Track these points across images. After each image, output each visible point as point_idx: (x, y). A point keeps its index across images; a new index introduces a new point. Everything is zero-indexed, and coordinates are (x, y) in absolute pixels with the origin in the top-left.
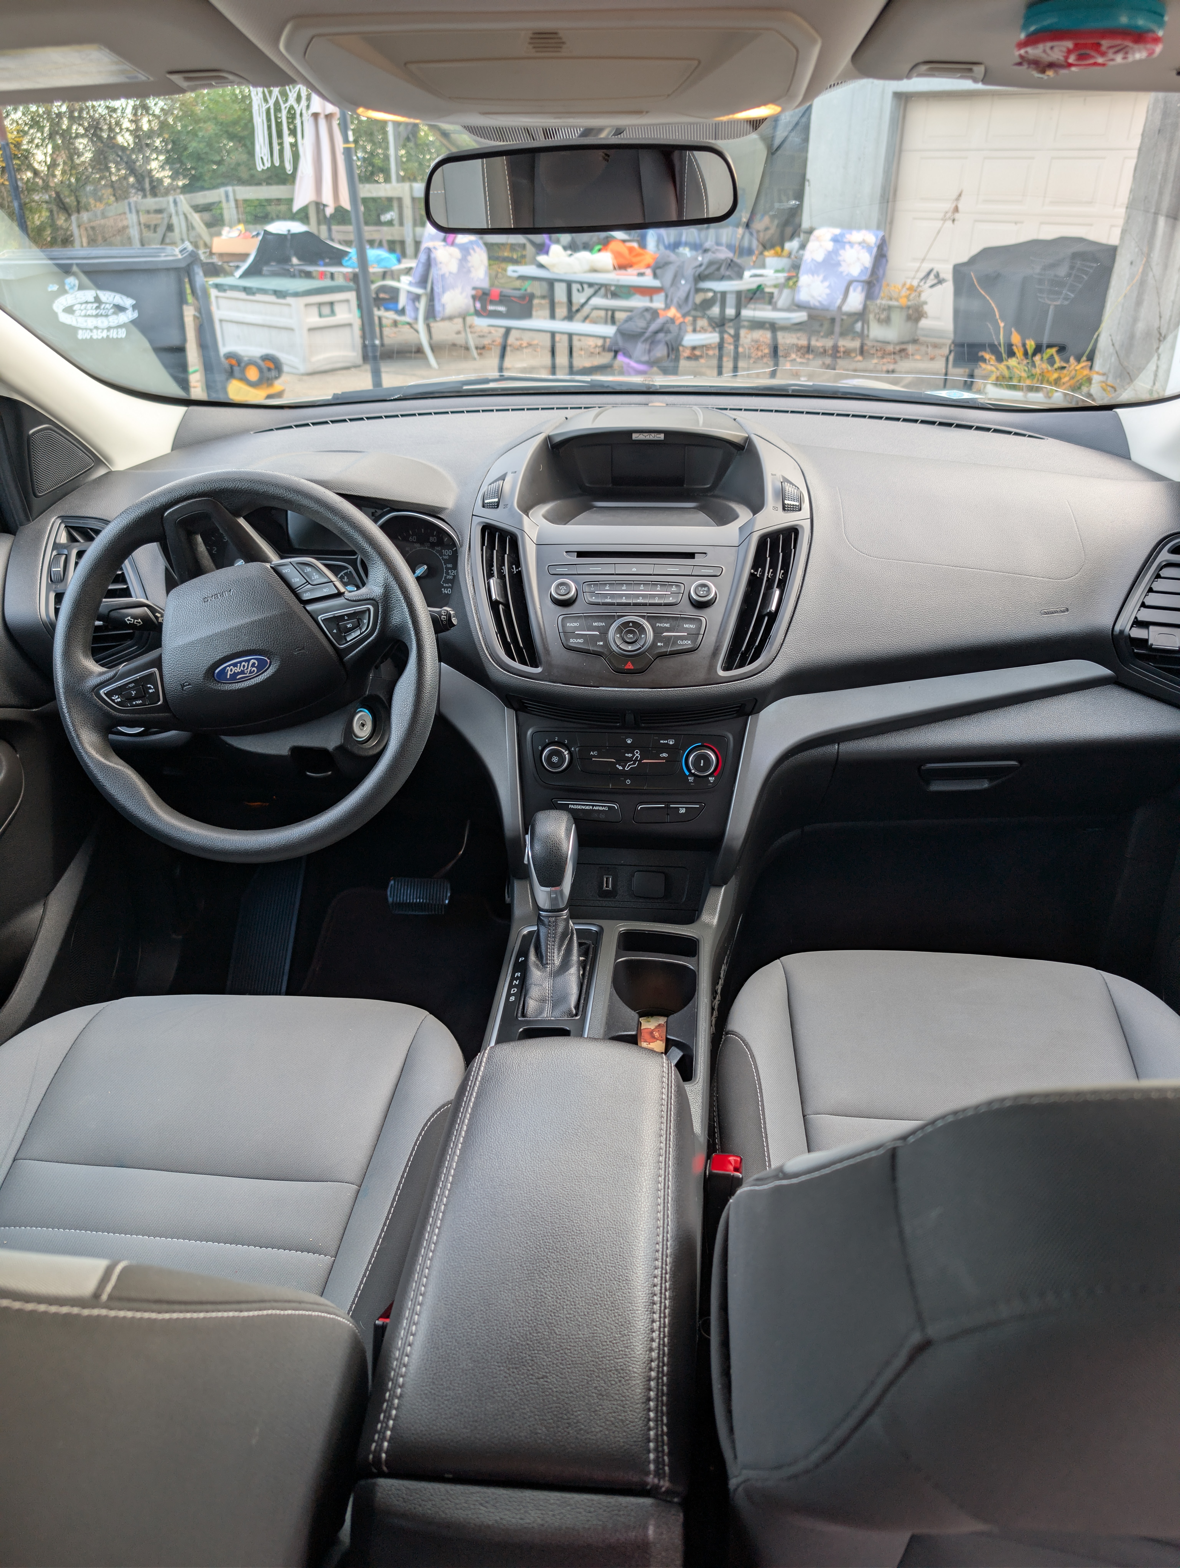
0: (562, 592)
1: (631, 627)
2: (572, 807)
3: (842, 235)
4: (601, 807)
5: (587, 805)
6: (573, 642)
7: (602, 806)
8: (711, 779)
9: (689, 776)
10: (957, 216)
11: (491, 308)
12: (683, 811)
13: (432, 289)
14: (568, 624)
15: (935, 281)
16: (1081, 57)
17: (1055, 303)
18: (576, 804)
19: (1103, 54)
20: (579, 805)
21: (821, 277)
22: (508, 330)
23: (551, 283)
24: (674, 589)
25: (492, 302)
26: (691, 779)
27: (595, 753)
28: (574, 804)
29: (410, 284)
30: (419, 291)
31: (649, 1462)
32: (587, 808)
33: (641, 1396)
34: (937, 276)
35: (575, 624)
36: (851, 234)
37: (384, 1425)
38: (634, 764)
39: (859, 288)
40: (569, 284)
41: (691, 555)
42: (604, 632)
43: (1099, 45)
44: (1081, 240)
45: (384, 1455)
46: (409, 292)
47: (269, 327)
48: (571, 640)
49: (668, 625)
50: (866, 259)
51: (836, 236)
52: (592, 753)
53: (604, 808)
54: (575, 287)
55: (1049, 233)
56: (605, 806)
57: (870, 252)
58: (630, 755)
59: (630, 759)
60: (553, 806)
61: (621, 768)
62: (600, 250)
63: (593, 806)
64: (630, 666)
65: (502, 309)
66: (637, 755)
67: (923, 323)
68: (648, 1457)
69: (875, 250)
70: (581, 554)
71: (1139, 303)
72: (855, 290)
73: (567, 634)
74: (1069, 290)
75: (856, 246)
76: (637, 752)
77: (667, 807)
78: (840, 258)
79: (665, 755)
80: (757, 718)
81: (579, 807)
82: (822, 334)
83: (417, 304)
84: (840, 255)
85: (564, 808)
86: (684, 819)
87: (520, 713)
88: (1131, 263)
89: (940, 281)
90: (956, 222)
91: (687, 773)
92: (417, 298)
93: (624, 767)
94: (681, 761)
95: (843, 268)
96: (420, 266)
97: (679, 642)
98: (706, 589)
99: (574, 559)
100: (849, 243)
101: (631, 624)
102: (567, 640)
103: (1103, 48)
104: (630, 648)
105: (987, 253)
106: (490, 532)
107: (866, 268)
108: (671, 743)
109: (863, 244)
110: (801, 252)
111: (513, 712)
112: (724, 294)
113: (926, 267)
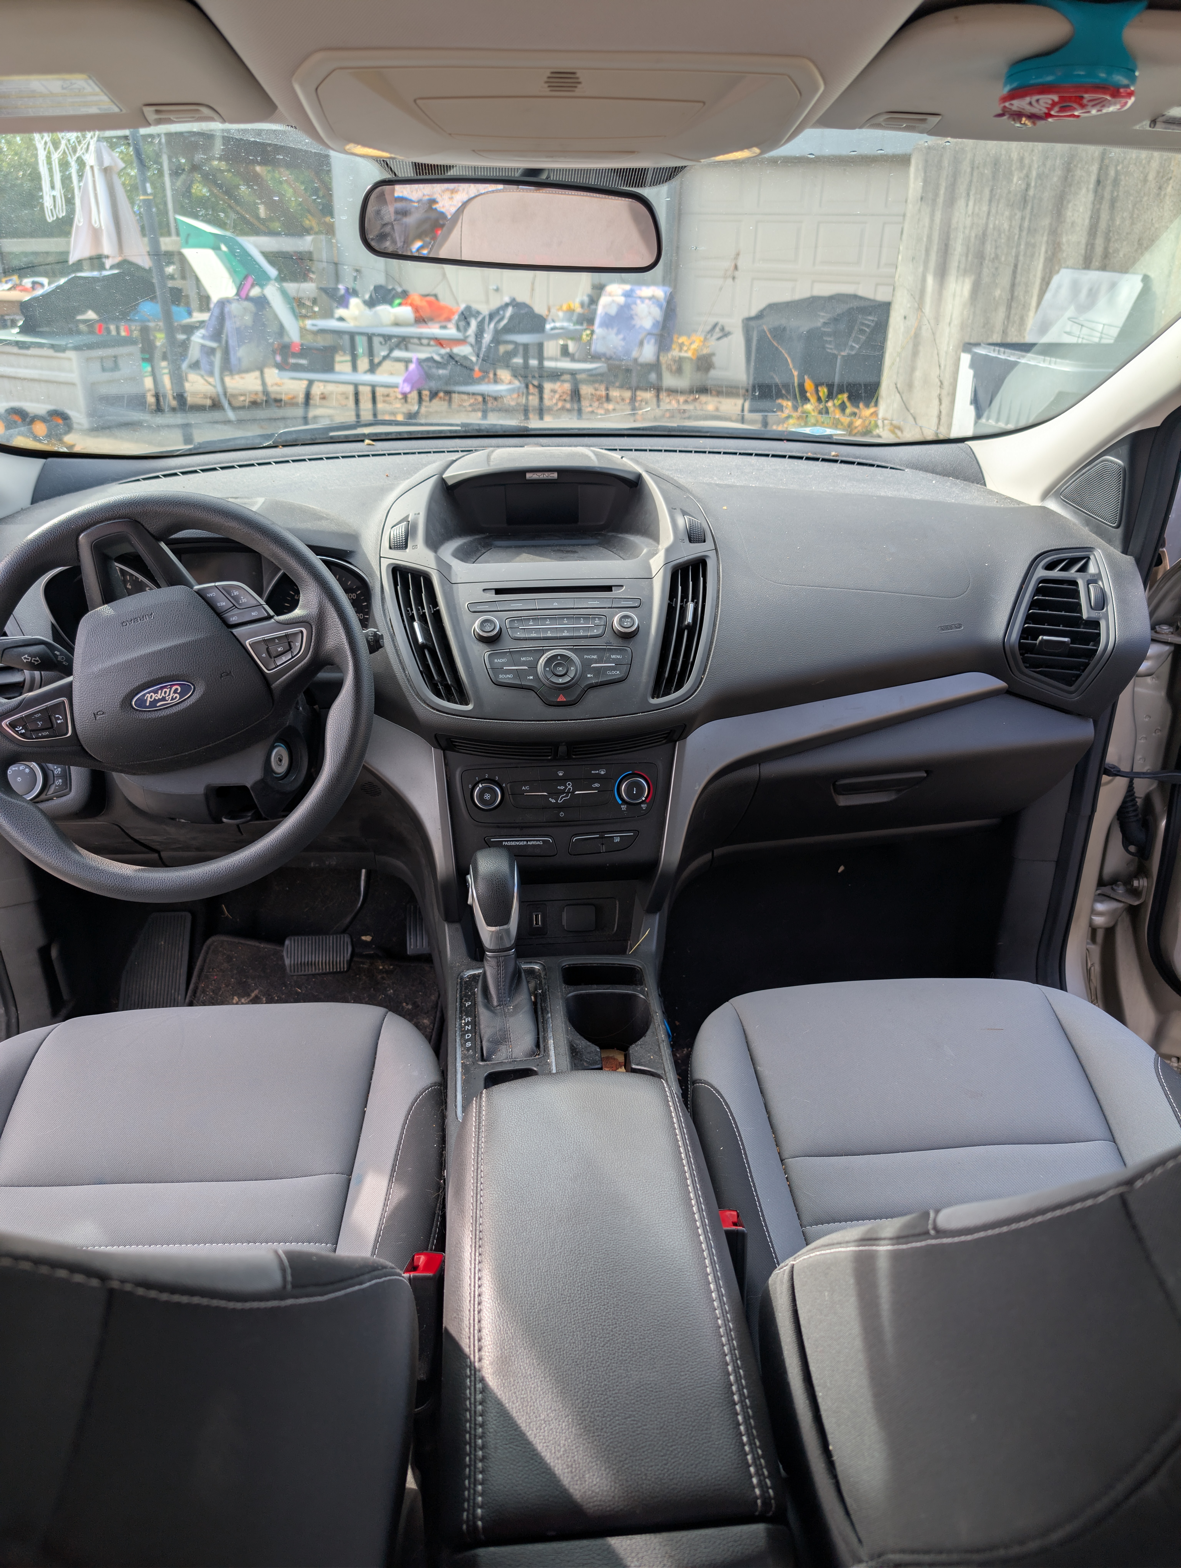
0: (488, 629)
1: (559, 660)
2: (506, 843)
3: (632, 291)
4: (535, 841)
5: (521, 841)
6: (503, 678)
7: (537, 840)
8: (644, 806)
9: (622, 804)
10: (737, 274)
11: (292, 361)
12: (617, 840)
13: (227, 342)
14: (496, 661)
15: (720, 334)
16: (1062, 109)
17: (843, 354)
18: (510, 841)
19: (1083, 106)
20: (513, 841)
21: (615, 330)
22: (311, 383)
23: (352, 335)
24: (597, 621)
25: (295, 355)
26: (624, 807)
27: (527, 788)
28: (507, 841)
29: (204, 337)
30: (214, 345)
31: (754, 1487)
32: (522, 843)
33: (730, 1421)
34: (722, 329)
35: (503, 660)
36: (641, 290)
37: (472, 1491)
38: (567, 796)
39: (653, 341)
40: (370, 338)
41: (609, 588)
42: (533, 666)
43: (1082, 98)
44: (855, 297)
45: (480, 1523)
46: (203, 346)
47: (46, 381)
48: (501, 676)
49: (595, 657)
50: (657, 313)
51: (627, 291)
52: (523, 788)
53: (538, 843)
54: (376, 341)
55: (824, 290)
56: (539, 840)
57: (660, 306)
58: (562, 788)
59: (563, 792)
60: (488, 845)
61: (553, 801)
62: (400, 304)
63: (527, 841)
64: (561, 699)
65: (303, 362)
66: (569, 787)
67: (713, 373)
68: (752, 1482)
69: (665, 305)
70: (498, 591)
71: (915, 354)
72: (648, 342)
73: (497, 670)
74: (854, 341)
75: (647, 301)
76: (569, 784)
77: (602, 838)
78: (632, 312)
79: (597, 785)
80: (685, 743)
81: (513, 843)
82: (617, 384)
83: (212, 357)
84: (632, 310)
85: (499, 845)
86: (619, 848)
87: (448, 753)
88: (905, 318)
89: (725, 334)
90: (736, 280)
91: (620, 802)
92: (212, 351)
93: (557, 800)
94: (613, 791)
95: (637, 322)
96: (214, 319)
97: (609, 673)
98: (629, 620)
99: (492, 596)
100: (640, 298)
101: (559, 658)
102: (496, 675)
103: (1085, 101)
104: (560, 681)
105: (773, 308)
106: (399, 573)
107: (658, 322)
108: (602, 773)
109: (652, 298)
110: (593, 307)
111: (441, 752)
112: (526, 346)
113: (712, 320)
